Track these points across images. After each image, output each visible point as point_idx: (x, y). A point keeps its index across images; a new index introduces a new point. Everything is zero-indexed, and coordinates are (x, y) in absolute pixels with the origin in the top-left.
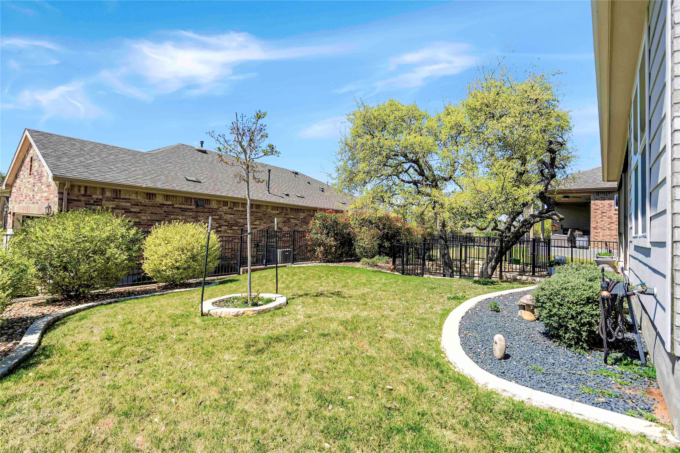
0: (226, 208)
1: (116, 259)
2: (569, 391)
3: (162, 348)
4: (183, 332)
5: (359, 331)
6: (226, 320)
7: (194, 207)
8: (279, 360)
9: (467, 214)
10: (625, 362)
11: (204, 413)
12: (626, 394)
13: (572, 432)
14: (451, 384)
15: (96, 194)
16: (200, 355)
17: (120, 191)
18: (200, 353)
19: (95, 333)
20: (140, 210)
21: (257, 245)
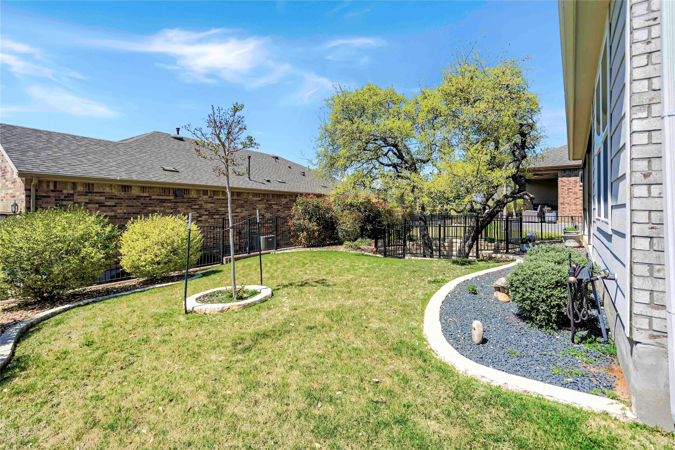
0: (206, 197)
1: (92, 258)
2: (541, 372)
3: (147, 352)
4: (168, 333)
5: (344, 322)
6: (211, 316)
7: (173, 198)
8: (266, 358)
9: (445, 198)
10: (590, 340)
11: (193, 420)
12: (591, 372)
13: (544, 414)
14: (434, 373)
15: (66, 189)
16: (186, 357)
17: (93, 184)
18: (186, 354)
19: (73, 340)
20: (115, 203)
21: (239, 233)
